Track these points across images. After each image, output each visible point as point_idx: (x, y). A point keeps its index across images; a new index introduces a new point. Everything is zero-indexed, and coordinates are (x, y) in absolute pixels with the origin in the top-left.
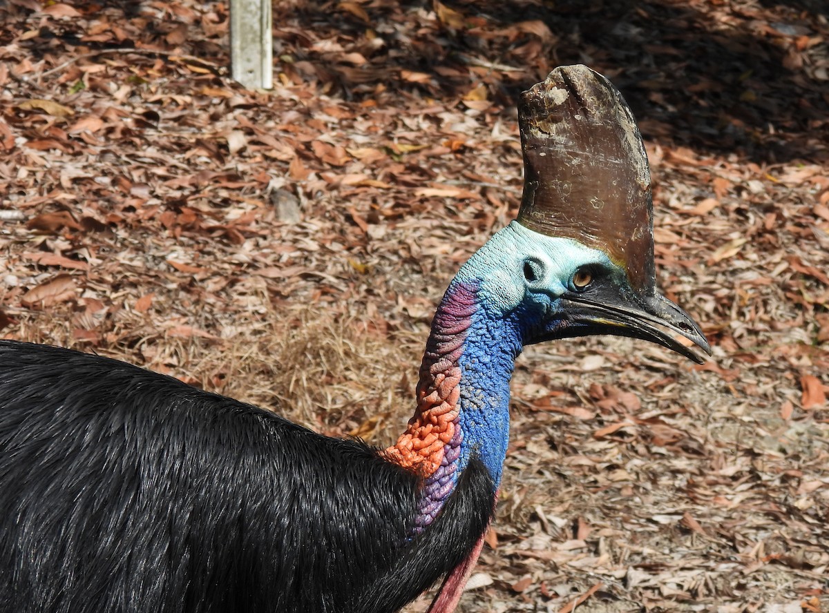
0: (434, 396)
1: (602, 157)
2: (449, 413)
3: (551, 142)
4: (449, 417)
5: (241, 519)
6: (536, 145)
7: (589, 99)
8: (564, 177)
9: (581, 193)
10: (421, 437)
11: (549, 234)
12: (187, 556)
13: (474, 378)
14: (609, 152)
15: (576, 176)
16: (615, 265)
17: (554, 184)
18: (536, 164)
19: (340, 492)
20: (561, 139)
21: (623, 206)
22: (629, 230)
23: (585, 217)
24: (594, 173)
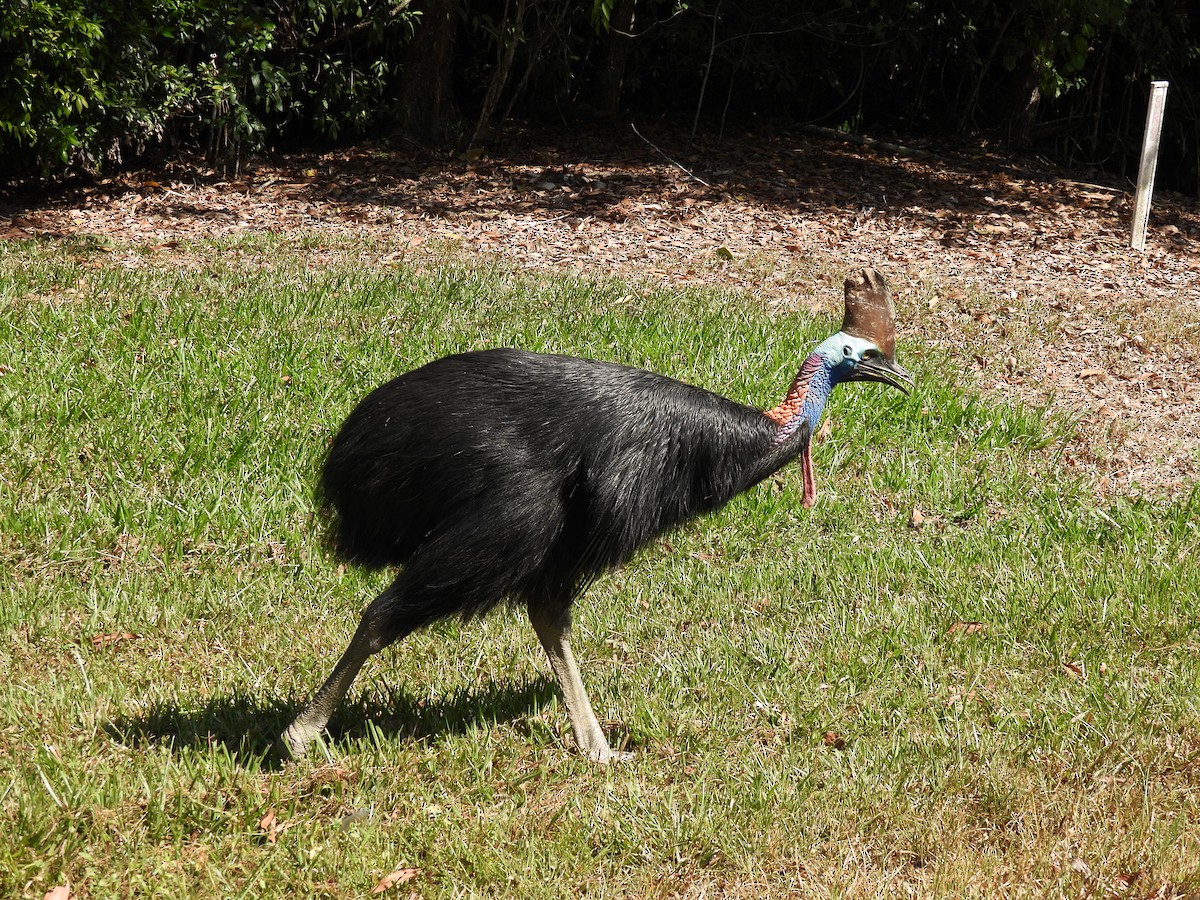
0: (796, 395)
1: (877, 306)
2: (800, 402)
3: (857, 299)
4: (799, 404)
5: (702, 432)
6: (851, 300)
7: (873, 282)
8: (861, 313)
9: (868, 320)
10: (785, 409)
11: (854, 336)
12: (679, 446)
13: (814, 390)
14: (880, 304)
15: (866, 313)
16: (880, 350)
17: (857, 316)
18: (851, 308)
19: (743, 425)
20: (861, 298)
21: (884, 326)
22: (886, 336)
23: (869, 330)
24: (874, 312)
